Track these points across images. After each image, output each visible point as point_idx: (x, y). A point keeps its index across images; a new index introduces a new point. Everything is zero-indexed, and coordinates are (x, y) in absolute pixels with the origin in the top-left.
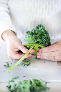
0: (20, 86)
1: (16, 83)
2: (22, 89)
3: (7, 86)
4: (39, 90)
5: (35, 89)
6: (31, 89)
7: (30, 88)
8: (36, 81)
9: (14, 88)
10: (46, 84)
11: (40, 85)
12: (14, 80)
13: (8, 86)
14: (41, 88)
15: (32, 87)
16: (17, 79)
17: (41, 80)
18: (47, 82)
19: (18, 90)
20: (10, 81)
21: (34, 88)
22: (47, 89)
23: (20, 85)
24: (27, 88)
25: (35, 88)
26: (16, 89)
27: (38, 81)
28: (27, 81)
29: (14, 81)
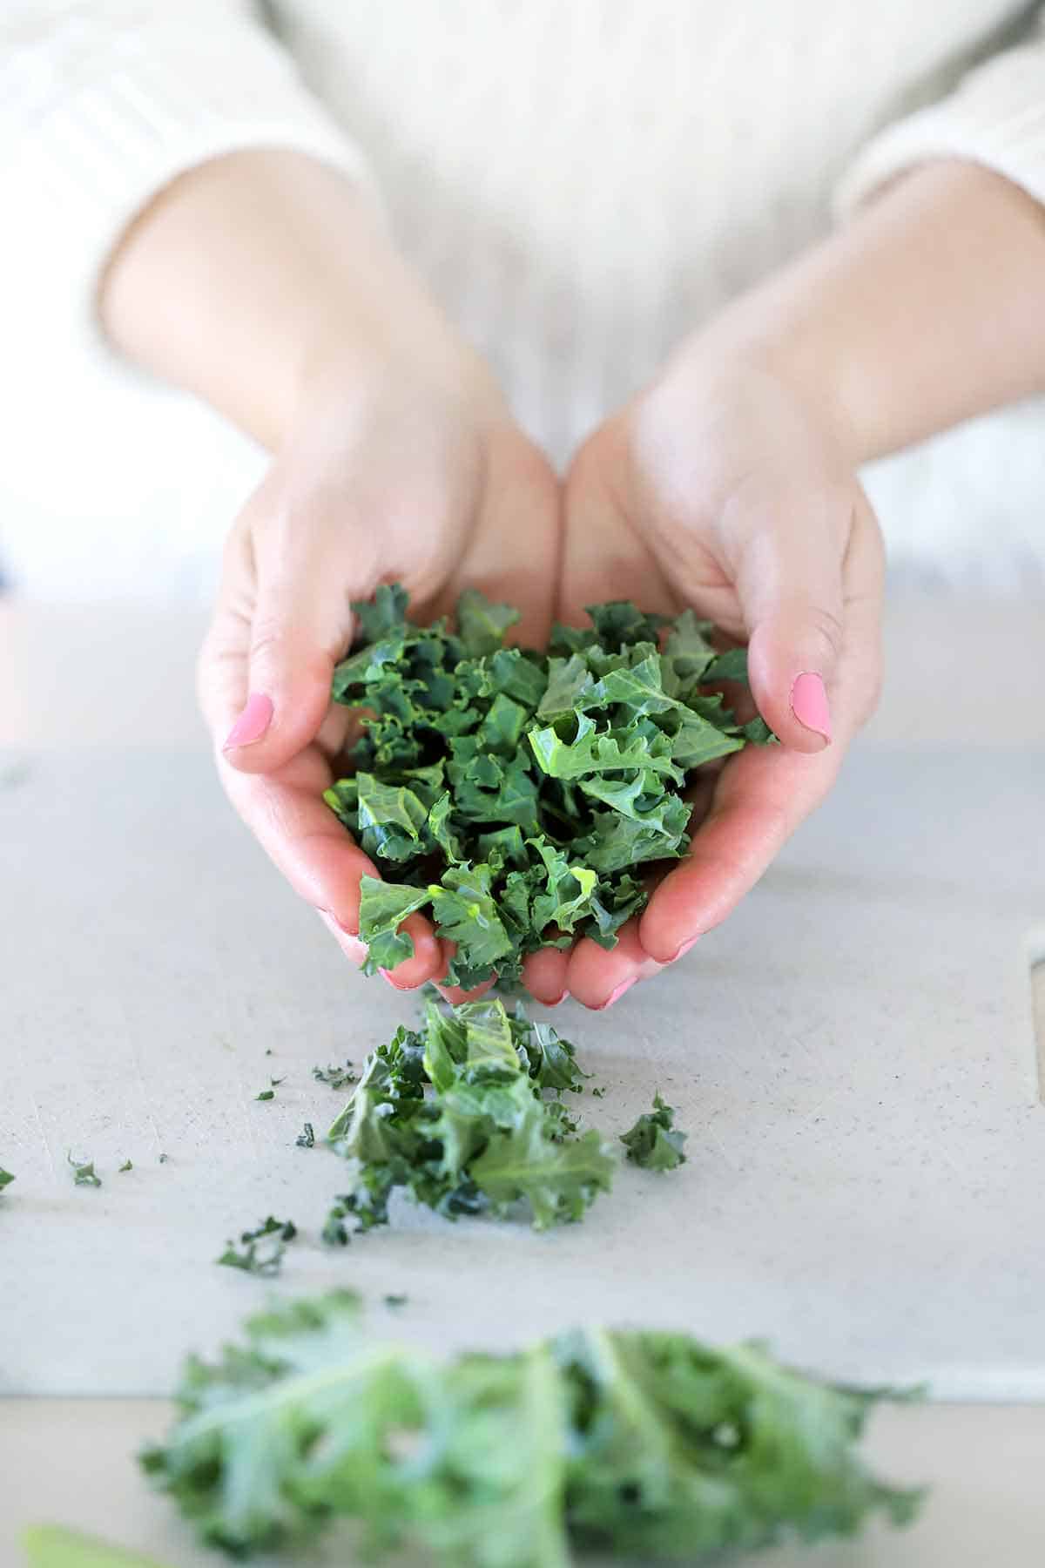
0: (387, 1459)
1: (316, 1410)
2: (428, 1501)
3: (154, 1462)
4: (730, 1527)
5: (652, 1518)
6: (586, 1513)
7: (572, 1495)
8: (681, 1371)
9: (287, 1489)
10: (855, 1426)
11: (745, 1441)
12: (275, 1349)
13: (180, 1463)
14: (770, 1488)
15: (605, 1479)
16: (340, 1324)
17: (757, 1345)
18: (868, 1397)
19: (347, 1532)
20: (201, 1375)
21: (630, 1493)
22: (875, 1523)
23: (380, 1433)
24: (506, 1494)
25: (656, 1495)
26: (320, 1512)
27: (705, 1364)
28: (518, 1360)
29: (277, 1371)
